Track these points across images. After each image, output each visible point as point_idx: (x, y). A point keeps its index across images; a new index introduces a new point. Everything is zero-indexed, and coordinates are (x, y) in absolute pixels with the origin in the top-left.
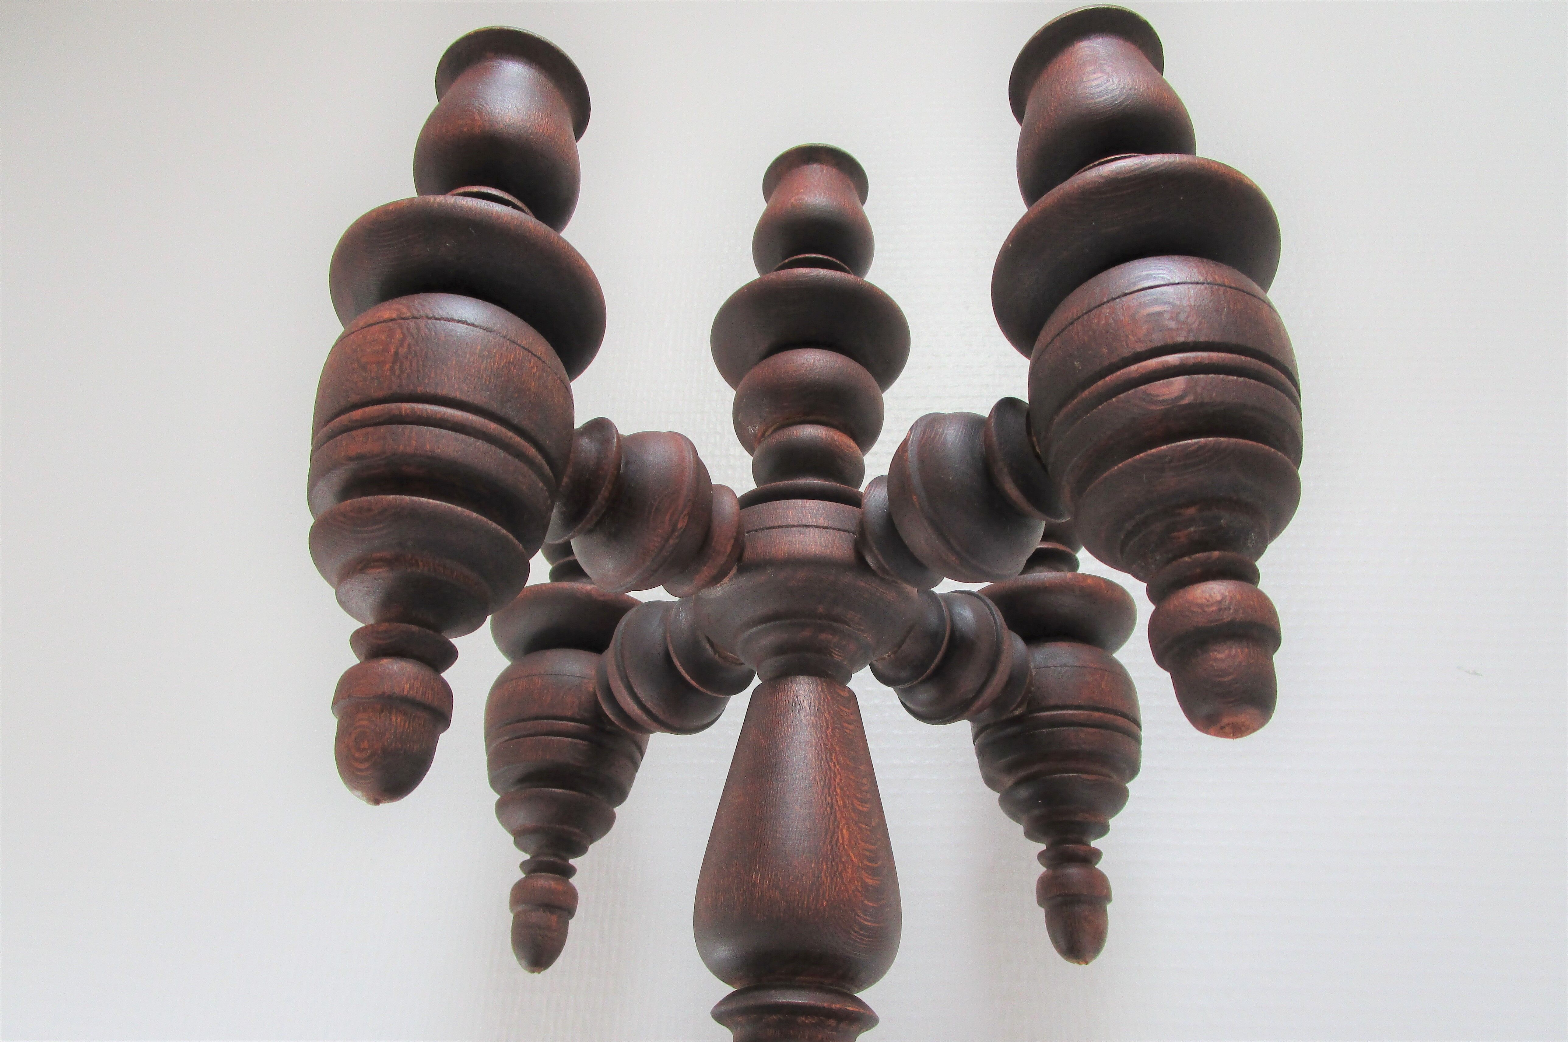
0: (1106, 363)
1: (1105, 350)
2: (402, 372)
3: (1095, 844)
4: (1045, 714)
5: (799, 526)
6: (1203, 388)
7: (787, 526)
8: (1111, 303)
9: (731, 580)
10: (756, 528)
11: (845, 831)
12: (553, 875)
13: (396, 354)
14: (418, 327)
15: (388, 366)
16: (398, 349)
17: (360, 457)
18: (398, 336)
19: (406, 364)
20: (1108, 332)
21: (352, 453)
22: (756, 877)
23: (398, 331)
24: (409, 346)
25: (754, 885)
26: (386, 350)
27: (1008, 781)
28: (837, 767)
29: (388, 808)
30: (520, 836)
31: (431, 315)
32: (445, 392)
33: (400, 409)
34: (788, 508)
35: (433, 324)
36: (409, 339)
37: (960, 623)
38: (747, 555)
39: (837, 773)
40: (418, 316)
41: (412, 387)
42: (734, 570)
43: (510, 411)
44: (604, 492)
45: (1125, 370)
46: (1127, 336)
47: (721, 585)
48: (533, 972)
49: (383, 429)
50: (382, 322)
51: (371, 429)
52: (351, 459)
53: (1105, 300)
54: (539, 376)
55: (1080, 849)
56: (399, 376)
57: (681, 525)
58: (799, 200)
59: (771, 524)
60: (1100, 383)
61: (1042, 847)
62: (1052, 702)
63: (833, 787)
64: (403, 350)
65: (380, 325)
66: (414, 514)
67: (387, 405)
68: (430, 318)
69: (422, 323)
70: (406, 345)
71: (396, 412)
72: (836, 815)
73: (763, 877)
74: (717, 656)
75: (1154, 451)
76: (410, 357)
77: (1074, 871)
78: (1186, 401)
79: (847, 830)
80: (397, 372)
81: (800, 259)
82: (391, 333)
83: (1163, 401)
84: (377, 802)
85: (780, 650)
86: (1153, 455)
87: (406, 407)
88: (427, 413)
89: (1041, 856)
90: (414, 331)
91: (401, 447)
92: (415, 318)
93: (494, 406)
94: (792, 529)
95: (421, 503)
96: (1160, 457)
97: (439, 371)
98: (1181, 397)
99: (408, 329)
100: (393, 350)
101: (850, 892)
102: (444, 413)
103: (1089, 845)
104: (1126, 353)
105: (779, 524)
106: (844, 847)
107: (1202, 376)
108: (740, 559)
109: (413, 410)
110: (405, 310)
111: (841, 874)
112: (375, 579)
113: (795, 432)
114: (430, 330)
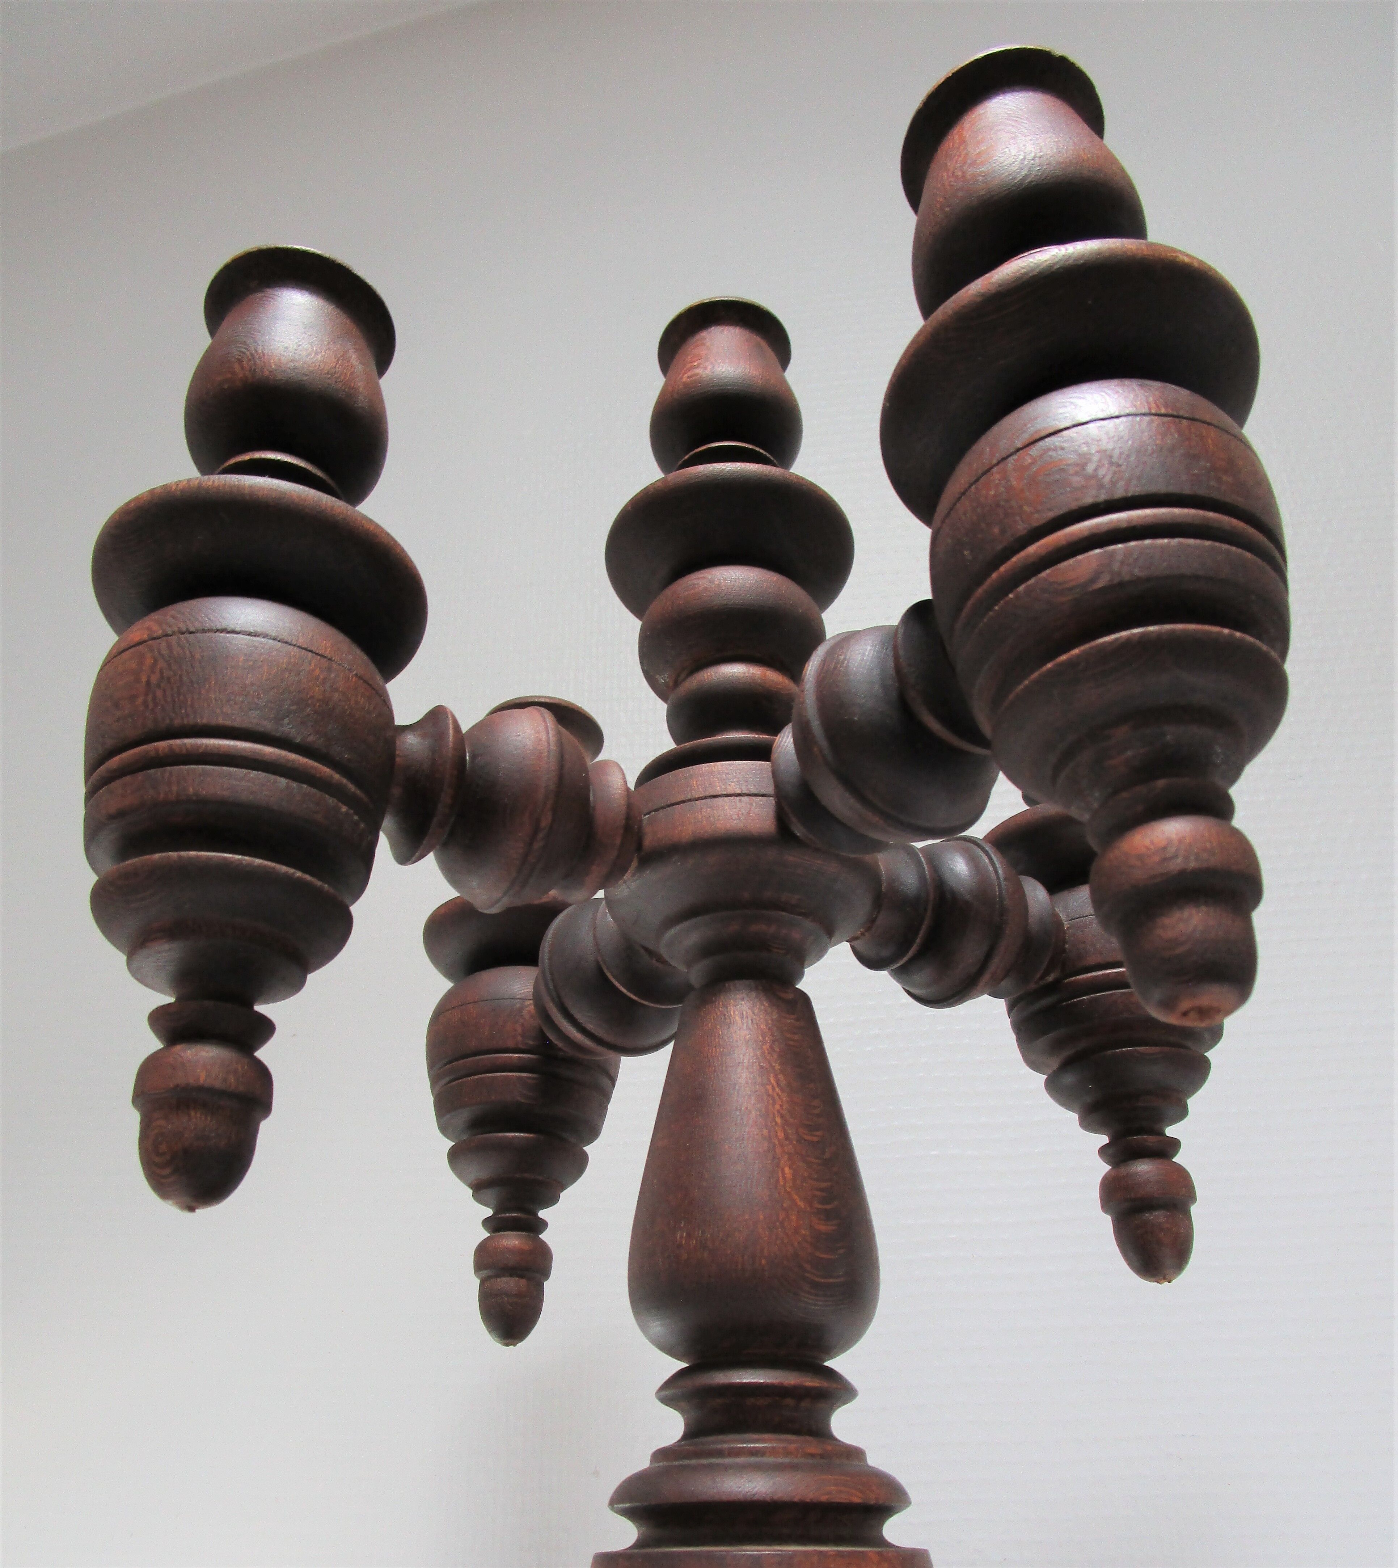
0: (999, 547)
1: (996, 530)
2: (156, 705)
3: (1171, 1131)
4: (1085, 976)
5: (705, 798)
6: (1122, 563)
7: (690, 800)
8: (1001, 465)
9: (633, 875)
10: (655, 807)
11: (787, 1170)
12: (515, 1233)
13: (148, 683)
14: (169, 646)
15: (140, 700)
16: (149, 677)
17: (121, 814)
18: (149, 661)
19: (159, 694)
20: (998, 506)
21: (112, 810)
22: (682, 1237)
23: (149, 655)
24: (161, 672)
25: (680, 1246)
26: (137, 680)
27: (1054, 1063)
28: (777, 1089)
29: (207, 1214)
30: (479, 1188)
31: (184, 629)
32: (205, 721)
33: (157, 749)
34: (691, 776)
35: (186, 638)
36: (161, 664)
37: (951, 881)
38: (648, 842)
39: (777, 1097)
40: (170, 632)
41: (168, 721)
42: (635, 864)
43: (287, 728)
44: (446, 798)
45: (1022, 554)
46: (1021, 507)
47: (624, 883)
48: (507, 1345)
49: (140, 776)
50: (132, 647)
51: (128, 779)
52: (112, 817)
53: (995, 461)
54: (325, 679)
55: (1150, 1140)
56: (153, 710)
57: (545, 822)
58: (692, 376)
59: (674, 800)
60: (994, 576)
61: (1104, 1139)
62: (1092, 960)
63: (771, 1116)
64: (154, 679)
65: (132, 650)
66: (185, 871)
67: (144, 747)
68: (183, 633)
69: (173, 640)
70: (158, 671)
71: (153, 754)
72: (775, 1151)
73: (689, 1236)
74: (654, 961)
75: (1064, 658)
76: (162, 685)
77: (1143, 1168)
78: (1101, 583)
79: (790, 1168)
80: (151, 706)
81: (701, 452)
82: (141, 658)
83: (1070, 589)
84: (192, 1209)
85: (707, 950)
86: (1062, 664)
87: (163, 745)
88: (187, 749)
89: (1103, 1151)
90: (165, 652)
91: (162, 796)
92: (167, 635)
93: (267, 726)
94: (697, 802)
95: (190, 858)
96: (1072, 664)
97: (196, 696)
98: (1093, 580)
99: (159, 651)
100: (144, 679)
101: (796, 1244)
102: (207, 745)
103: (1163, 1134)
104: (1021, 528)
105: (682, 798)
106: (786, 1190)
107: (1120, 546)
108: (639, 846)
109: (171, 747)
110: (155, 627)
111: (782, 1223)
112: (159, 952)
113: (705, 675)
114: (182, 648)
